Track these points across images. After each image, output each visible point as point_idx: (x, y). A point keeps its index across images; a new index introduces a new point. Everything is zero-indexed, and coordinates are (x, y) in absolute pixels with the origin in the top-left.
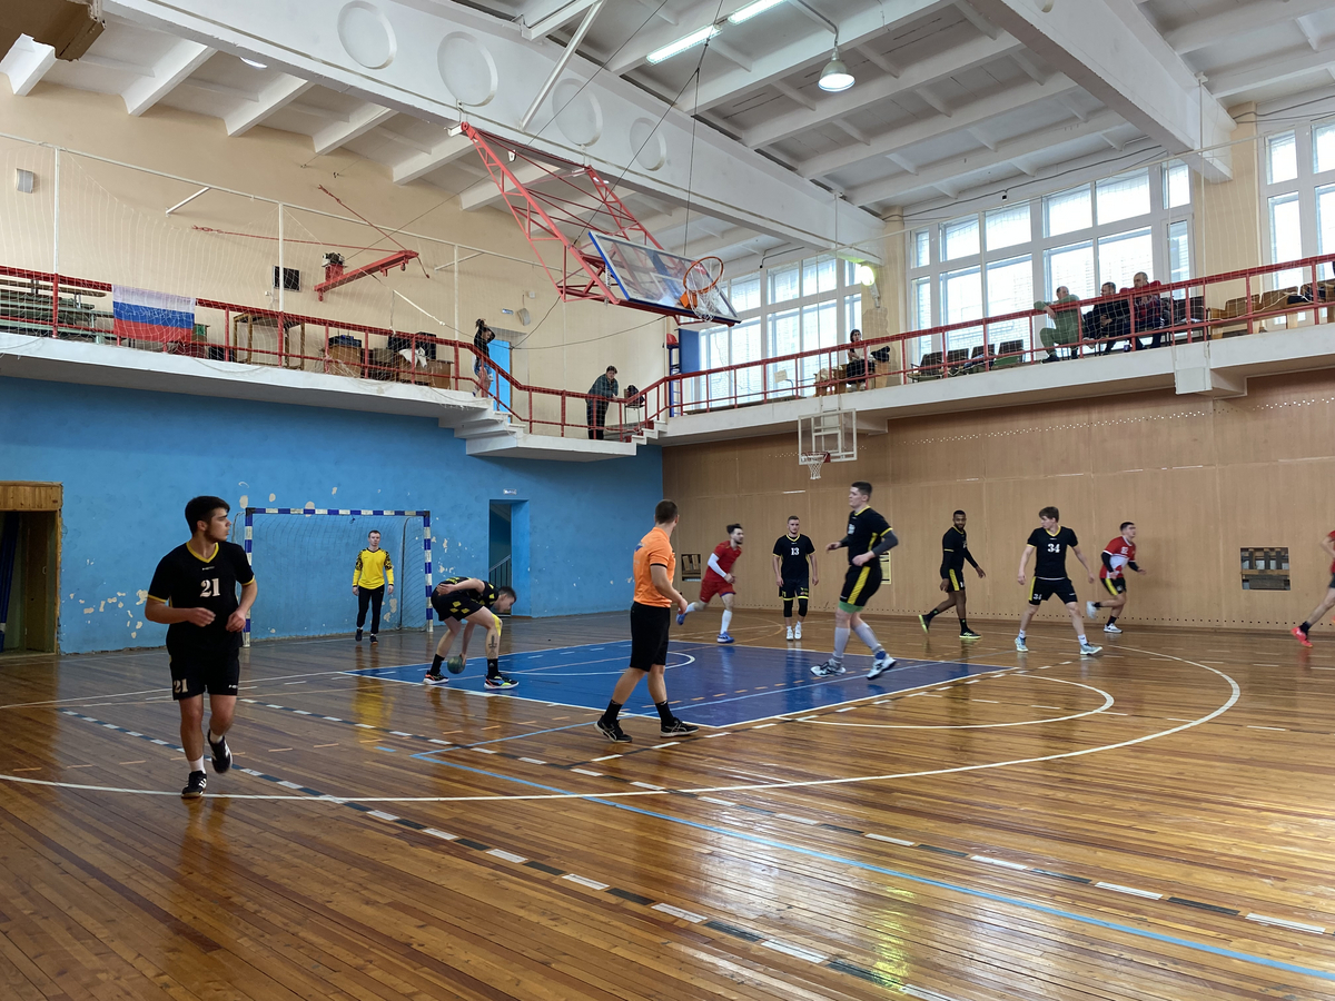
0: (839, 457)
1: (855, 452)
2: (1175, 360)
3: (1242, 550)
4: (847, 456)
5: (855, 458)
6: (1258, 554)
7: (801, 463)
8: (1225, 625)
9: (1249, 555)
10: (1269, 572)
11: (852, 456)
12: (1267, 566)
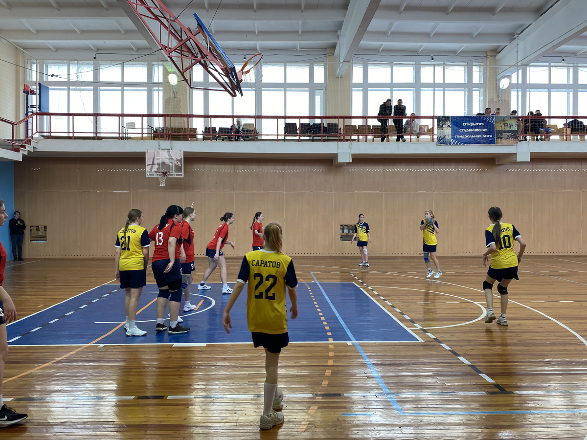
0: (172, 175)
1: (183, 173)
2: (338, 148)
3: (341, 225)
4: (177, 175)
5: (183, 176)
6: (345, 227)
7: (147, 176)
8: (334, 255)
9: (343, 227)
10: (349, 234)
11: (181, 175)
12: (349, 232)
